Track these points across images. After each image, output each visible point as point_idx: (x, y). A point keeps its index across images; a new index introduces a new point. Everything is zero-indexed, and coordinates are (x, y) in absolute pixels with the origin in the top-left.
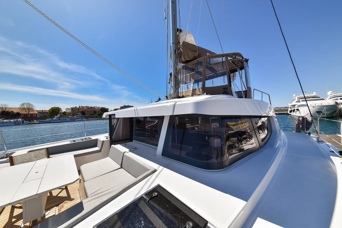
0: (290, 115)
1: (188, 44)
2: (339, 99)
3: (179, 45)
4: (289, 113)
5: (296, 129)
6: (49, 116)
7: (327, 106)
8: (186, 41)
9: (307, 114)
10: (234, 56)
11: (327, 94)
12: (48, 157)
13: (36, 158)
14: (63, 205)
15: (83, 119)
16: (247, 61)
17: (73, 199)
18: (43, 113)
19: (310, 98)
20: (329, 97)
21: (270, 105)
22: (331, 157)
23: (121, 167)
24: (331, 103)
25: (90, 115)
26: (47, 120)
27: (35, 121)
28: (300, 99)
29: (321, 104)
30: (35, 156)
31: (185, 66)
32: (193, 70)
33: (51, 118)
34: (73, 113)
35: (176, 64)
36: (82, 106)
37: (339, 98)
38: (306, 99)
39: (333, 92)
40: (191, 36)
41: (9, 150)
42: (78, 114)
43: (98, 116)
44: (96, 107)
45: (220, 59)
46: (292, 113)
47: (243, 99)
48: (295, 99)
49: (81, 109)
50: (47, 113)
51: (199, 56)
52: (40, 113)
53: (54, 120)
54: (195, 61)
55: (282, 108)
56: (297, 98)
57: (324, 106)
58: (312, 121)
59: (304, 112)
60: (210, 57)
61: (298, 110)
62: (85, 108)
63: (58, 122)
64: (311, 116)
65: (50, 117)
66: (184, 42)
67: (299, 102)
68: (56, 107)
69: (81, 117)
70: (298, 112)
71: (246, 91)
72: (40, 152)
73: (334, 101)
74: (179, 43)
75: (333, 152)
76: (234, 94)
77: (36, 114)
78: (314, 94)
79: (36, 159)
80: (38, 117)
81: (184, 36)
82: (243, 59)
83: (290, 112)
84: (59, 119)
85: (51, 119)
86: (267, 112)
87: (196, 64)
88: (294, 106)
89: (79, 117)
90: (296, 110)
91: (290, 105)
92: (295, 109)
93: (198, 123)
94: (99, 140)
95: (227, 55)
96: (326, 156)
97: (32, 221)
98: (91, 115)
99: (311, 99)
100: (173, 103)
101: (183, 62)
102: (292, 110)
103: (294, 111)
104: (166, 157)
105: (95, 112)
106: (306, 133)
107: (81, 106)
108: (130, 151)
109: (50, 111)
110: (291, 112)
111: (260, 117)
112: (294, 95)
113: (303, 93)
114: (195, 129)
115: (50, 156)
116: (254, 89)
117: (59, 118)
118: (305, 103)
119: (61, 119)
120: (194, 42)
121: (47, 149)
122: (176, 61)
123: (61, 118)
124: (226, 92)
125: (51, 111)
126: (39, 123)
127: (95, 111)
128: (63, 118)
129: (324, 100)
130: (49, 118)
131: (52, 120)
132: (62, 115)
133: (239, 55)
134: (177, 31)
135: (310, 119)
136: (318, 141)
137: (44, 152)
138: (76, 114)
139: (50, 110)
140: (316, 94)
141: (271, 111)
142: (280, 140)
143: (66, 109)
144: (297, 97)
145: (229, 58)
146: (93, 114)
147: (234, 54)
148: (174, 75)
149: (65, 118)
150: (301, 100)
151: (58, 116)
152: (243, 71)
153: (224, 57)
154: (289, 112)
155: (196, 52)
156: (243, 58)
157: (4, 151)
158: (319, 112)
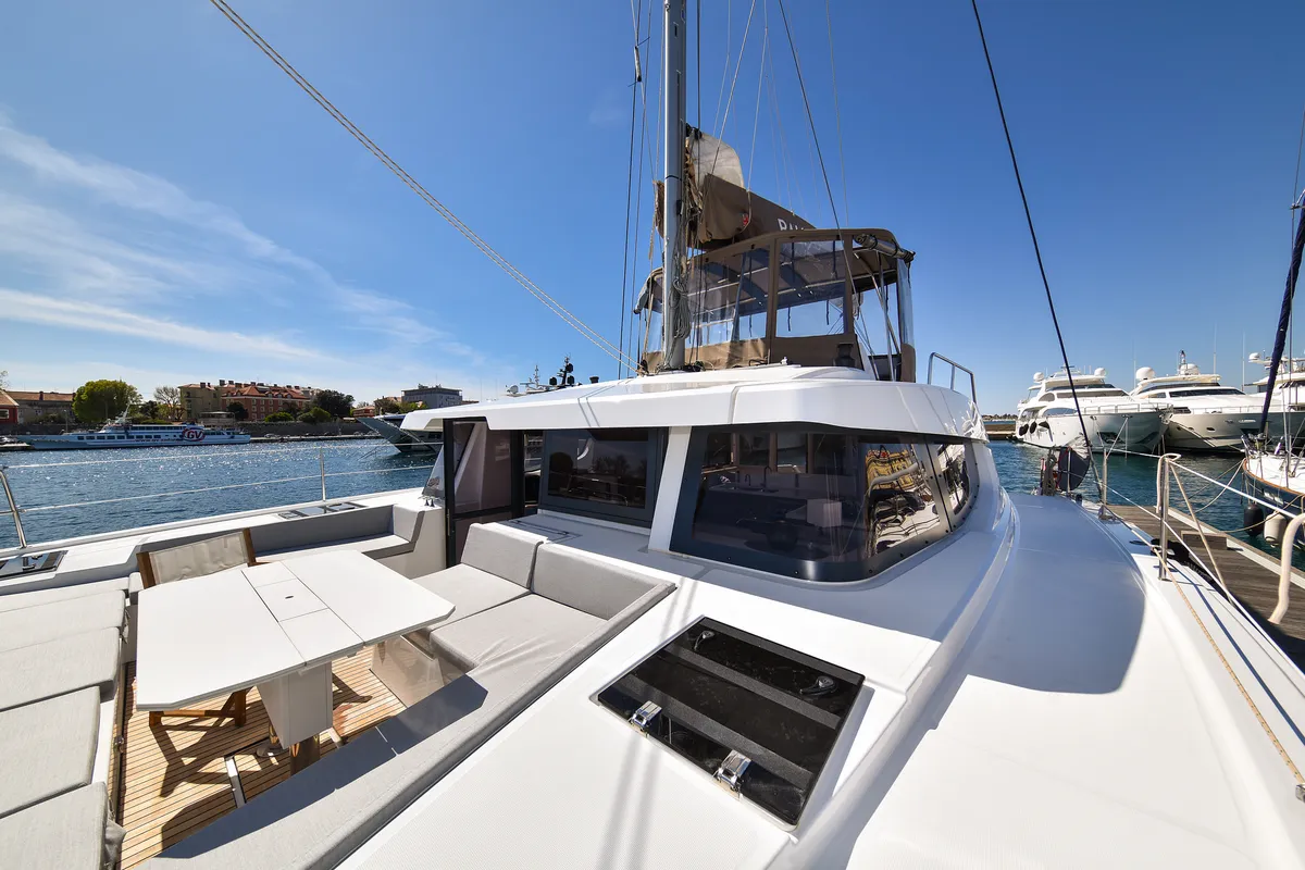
0: (1021, 441)
1: (721, 183)
2: (1168, 395)
3: (689, 186)
4: (1019, 437)
5: (1041, 484)
6: (77, 421)
7: (1131, 416)
8: (715, 174)
9: (1077, 438)
10: (872, 241)
11: (1133, 375)
12: (252, 563)
13: (215, 562)
14: (343, 714)
15: (237, 438)
16: (908, 258)
17: (370, 698)
18: (42, 406)
19: (1083, 387)
20: (1140, 388)
21: (971, 403)
22: (1133, 555)
23: (531, 591)
24: (1145, 406)
25: (270, 420)
26: (67, 436)
27: (6, 439)
28: (1054, 389)
29: (1116, 410)
30: (212, 554)
31: (707, 259)
32: (731, 275)
33: (84, 428)
34: (189, 412)
35: (678, 250)
36: (231, 382)
37: (1167, 391)
38: (1076, 391)
39: (1151, 370)
40: (731, 157)
41: (33, 546)
42: (213, 416)
43: (305, 424)
44: (297, 388)
45: (826, 246)
46: (1027, 437)
47: (893, 385)
48: (1039, 389)
49: (231, 394)
50: (68, 404)
51: (756, 229)
52: (31, 403)
53: (103, 438)
54: (744, 245)
55: (996, 417)
56: (1043, 386)
57: (1124, 416)
58: (1089, 458)
59: (1064, 433)
60: (793, 237)
61: (1045, 425)
62: (247, 391)
63: (116, 448)
64: (1088, 443)
65: (79, 423)
66: (709, 178)
67: (1049, 398)
68: (108, 383)
69: (230, 428)
70: (1045, 434)
71: (897, 357)
72: (225, 542)
73: (1152, 400)
74: (691, 177)
75: (1142, 543)
76: (866, 362)
77: (13, 409)
78: (1097, 375)
79: (216, 567)
80: (20, 420)
81: (710, 154)
82: (899, 252)
83: (1021, 434)
84: (126, 432)
85: (85, 432)
86: (964, 426)
87: (744, 254)
88: (1035, 411)
89: (217, 429)
90: (1038, 427)
91: (1022, 407)
92: (1038, 421)
93: (728, 462)
94: (399, 509)
95: (849, 235)
96: (1120, 557)
97: (301, 743)
98: (274, 419)
99: (1086, 390)
100: (730, 388)
101: (702, 246)
102: (1027, 426)
103: (1032, 431)
104: (684, 556)
105: (292, 409)
106: (1069, 496)
107: (227, 382)
108: (553, 540)
109: (79, 399)
110: (1023, 431)
111: (947, 440)
112: (1036, 376)
113: (1068, 367)
114: (720, 482)
115: (258, 559)
116: (933, 354)
117: (126, 427)
118: (1070, 403)
119: (134, 433)
120: (741, 176)
121: (247, 532)
122: (678, 243)
123: (136, 428)
124: (848, 357)
125: (84, 397)
126: (24, 449)
127: (293, 403)
128: (143, 428)
129: (1125, 394)
130: (75, 428)
131: (92, 438)
132: (139, 415)
133: (886, 236)
134: (686, 134)
135: (1082, 453)
136: (1103, 518)
137: (237, 542)
138: (204, 416)
139: (80, 391)
140: (1102, 373)
141: (975, 423)
142: (1000, 515)
143: (159, 391)
144: (1044, 382)
145: (855, 245)
146: (282, 419)
147: (873, 233)
148: (674, 289)
149: (155, 428)
150: (1055, 393)
151: (121, 420)
152: (892, 287)
153: (838, 239)
154: (1017, 431)
155: (745, 212)
156: (897, 247)
157: (15, 549)
158: (1107, 435)
